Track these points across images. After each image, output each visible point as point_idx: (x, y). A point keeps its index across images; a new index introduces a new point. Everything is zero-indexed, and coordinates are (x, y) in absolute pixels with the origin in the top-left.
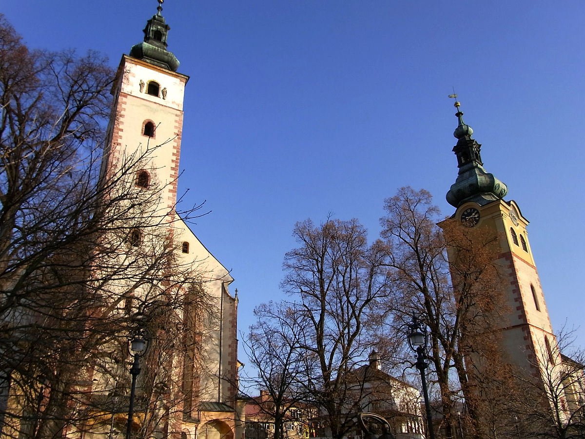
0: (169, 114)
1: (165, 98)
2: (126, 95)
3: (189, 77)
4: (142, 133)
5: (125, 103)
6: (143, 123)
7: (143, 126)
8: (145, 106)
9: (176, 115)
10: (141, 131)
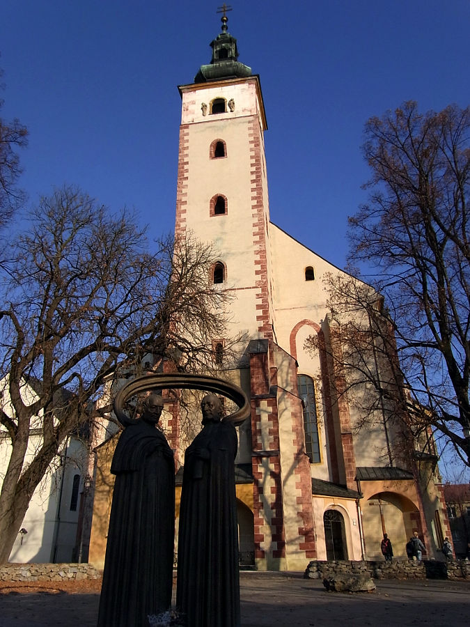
0: (241, 124)
1: (233, 110)
2: (187, 126)
3: (258, 76)
4: (211, 156)
5: (188, 134)
6: (211, 145)
7: (211, 149)
8: (210, 127)
9: (249, 122)
10: (209, 155)
